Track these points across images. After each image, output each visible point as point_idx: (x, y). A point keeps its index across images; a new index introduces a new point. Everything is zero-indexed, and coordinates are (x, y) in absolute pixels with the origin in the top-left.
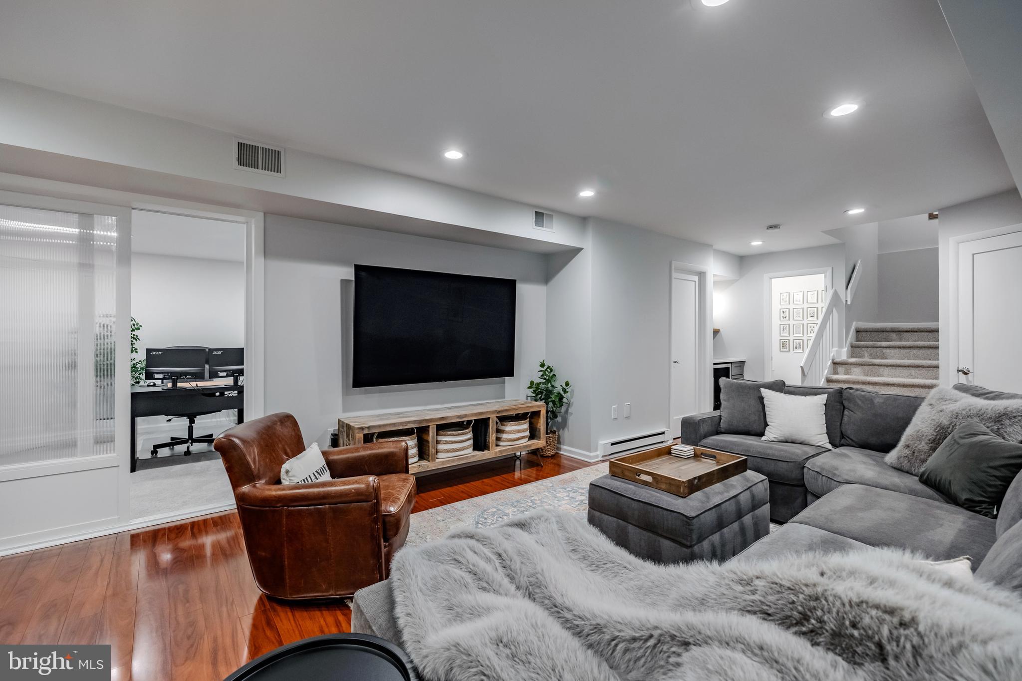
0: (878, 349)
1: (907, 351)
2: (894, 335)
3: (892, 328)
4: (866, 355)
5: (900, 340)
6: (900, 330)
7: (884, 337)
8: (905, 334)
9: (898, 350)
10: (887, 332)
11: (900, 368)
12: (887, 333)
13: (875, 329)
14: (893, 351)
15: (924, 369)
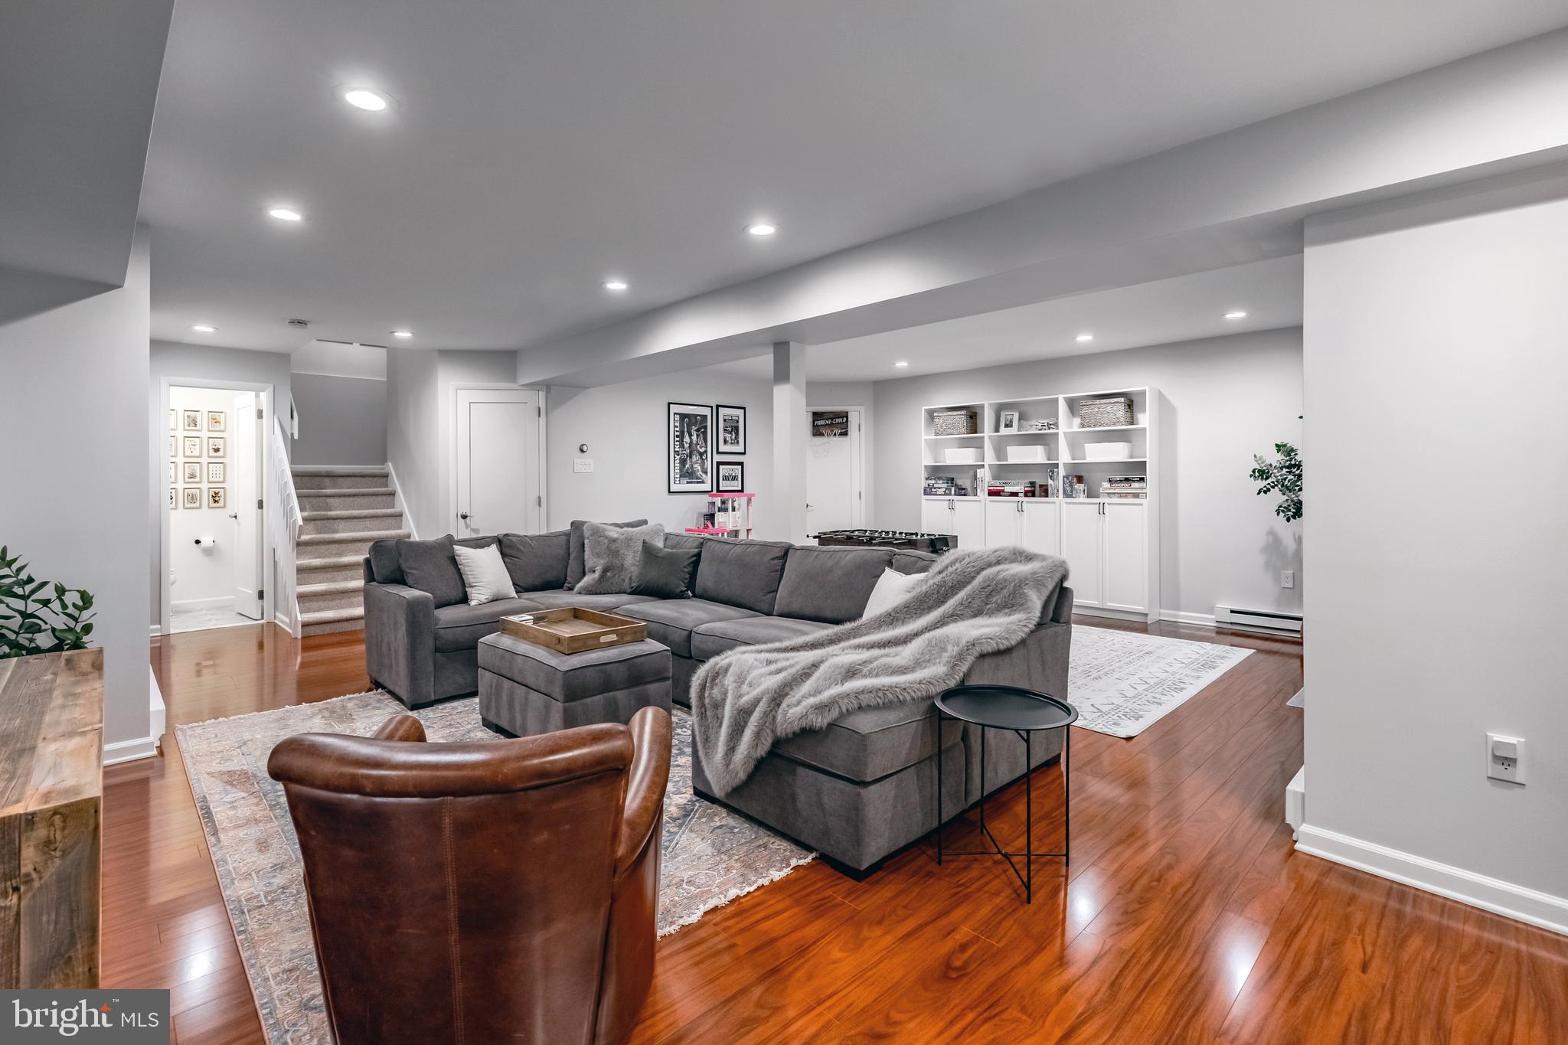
0: (321, 498)
1: (351, 499)
2: (327, 481)
3: (327, 472)
4: (307, 507)
5: (334, 487)
6: (335, 474)
7: (316, 484)
8: (340, 479)
9: (342, 499)
10: (321, 476)
11: (356, 520)
12: (321, 478)
13: (302, 472)
14: (337, 500)
15: (378, 519)
